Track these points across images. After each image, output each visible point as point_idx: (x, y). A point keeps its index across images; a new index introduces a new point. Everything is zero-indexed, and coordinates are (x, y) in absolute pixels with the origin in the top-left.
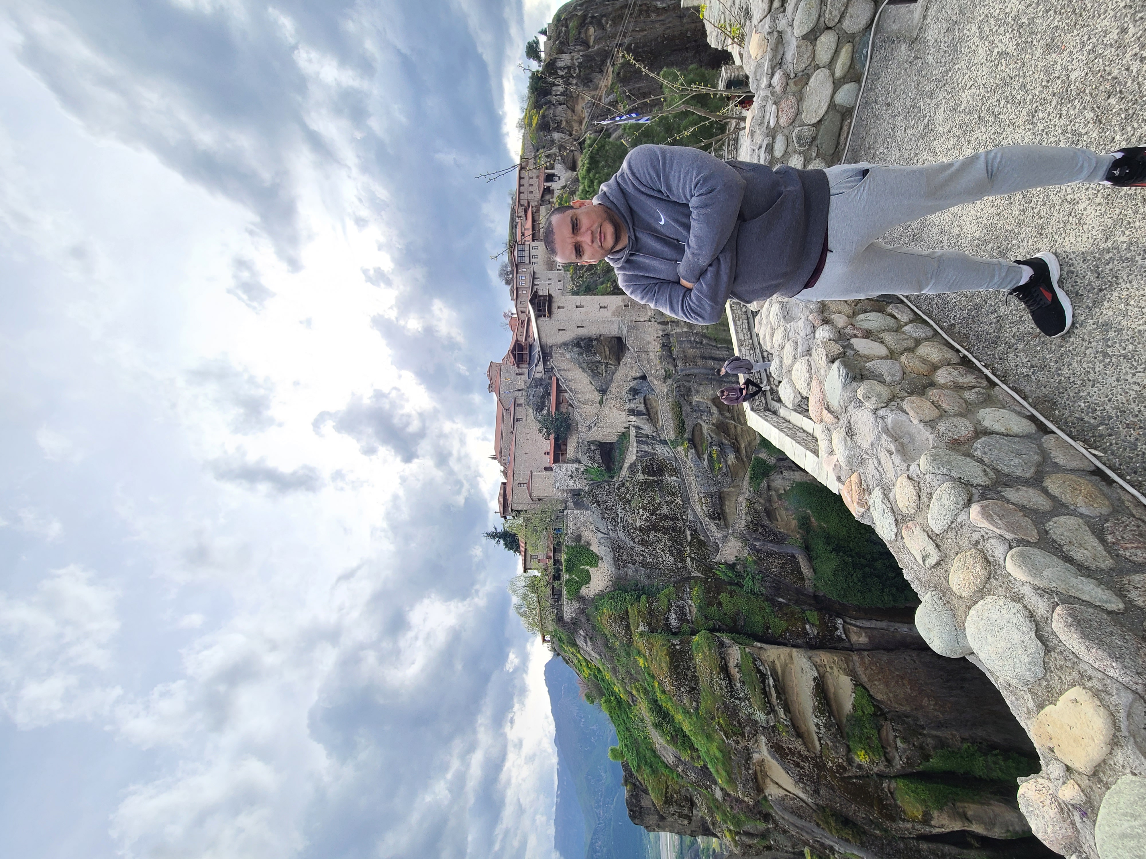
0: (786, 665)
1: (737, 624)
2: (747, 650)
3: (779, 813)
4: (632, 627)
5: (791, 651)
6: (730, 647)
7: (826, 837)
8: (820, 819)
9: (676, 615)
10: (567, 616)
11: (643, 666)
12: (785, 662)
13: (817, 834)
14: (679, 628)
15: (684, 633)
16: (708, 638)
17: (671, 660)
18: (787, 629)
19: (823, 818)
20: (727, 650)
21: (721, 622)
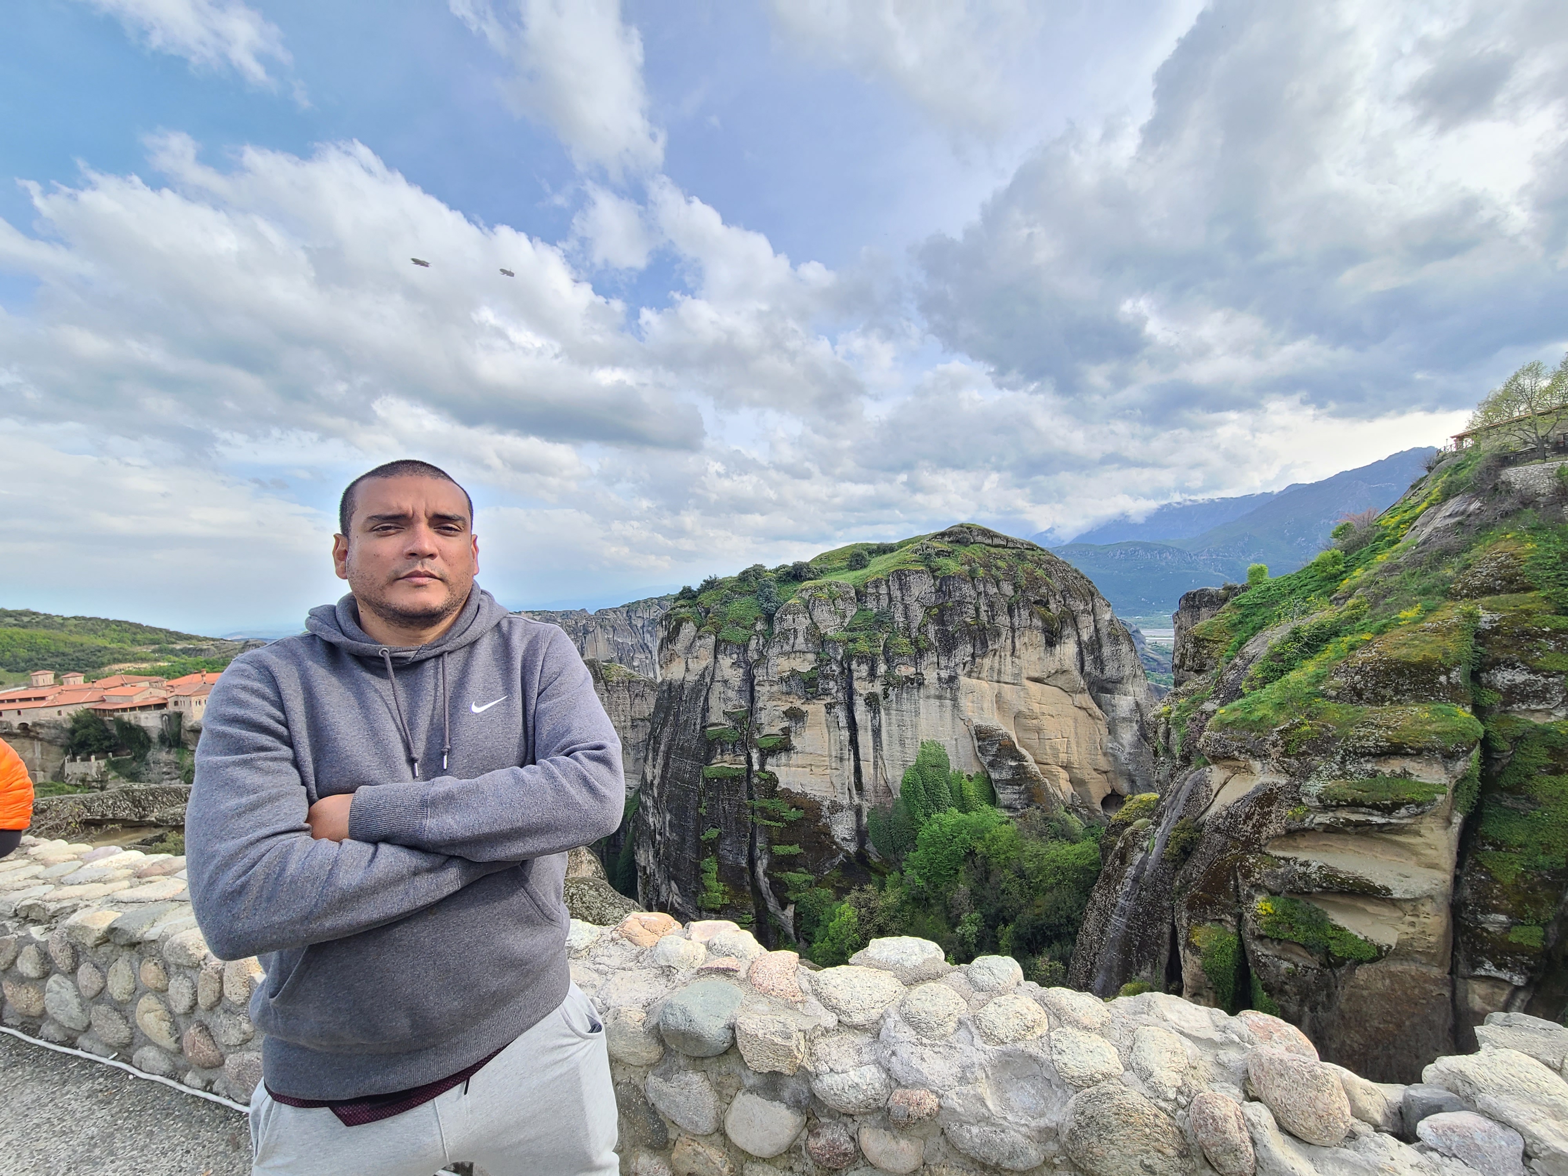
0: (1416, 854)
1: (1505, 794)
2: (1440, 798)
3: (1192, 776)
4: (1487, 598)
5: (1444, 870)
6: (1446, 769)
7: (1169, 822)
8: (1187, 821)
9: (1523, 683)
10: (1513, 474)
11: (1401, 616)
12: (1422, 854)
13: (1172, 813)
14: (1490, 686)
15: (1475, 693)
16: (1464, 735)
17: (1413, 665)
18: (1495, 881)
19: (1187, 826)
20: (1438, 763)
21: (1509, 764)
